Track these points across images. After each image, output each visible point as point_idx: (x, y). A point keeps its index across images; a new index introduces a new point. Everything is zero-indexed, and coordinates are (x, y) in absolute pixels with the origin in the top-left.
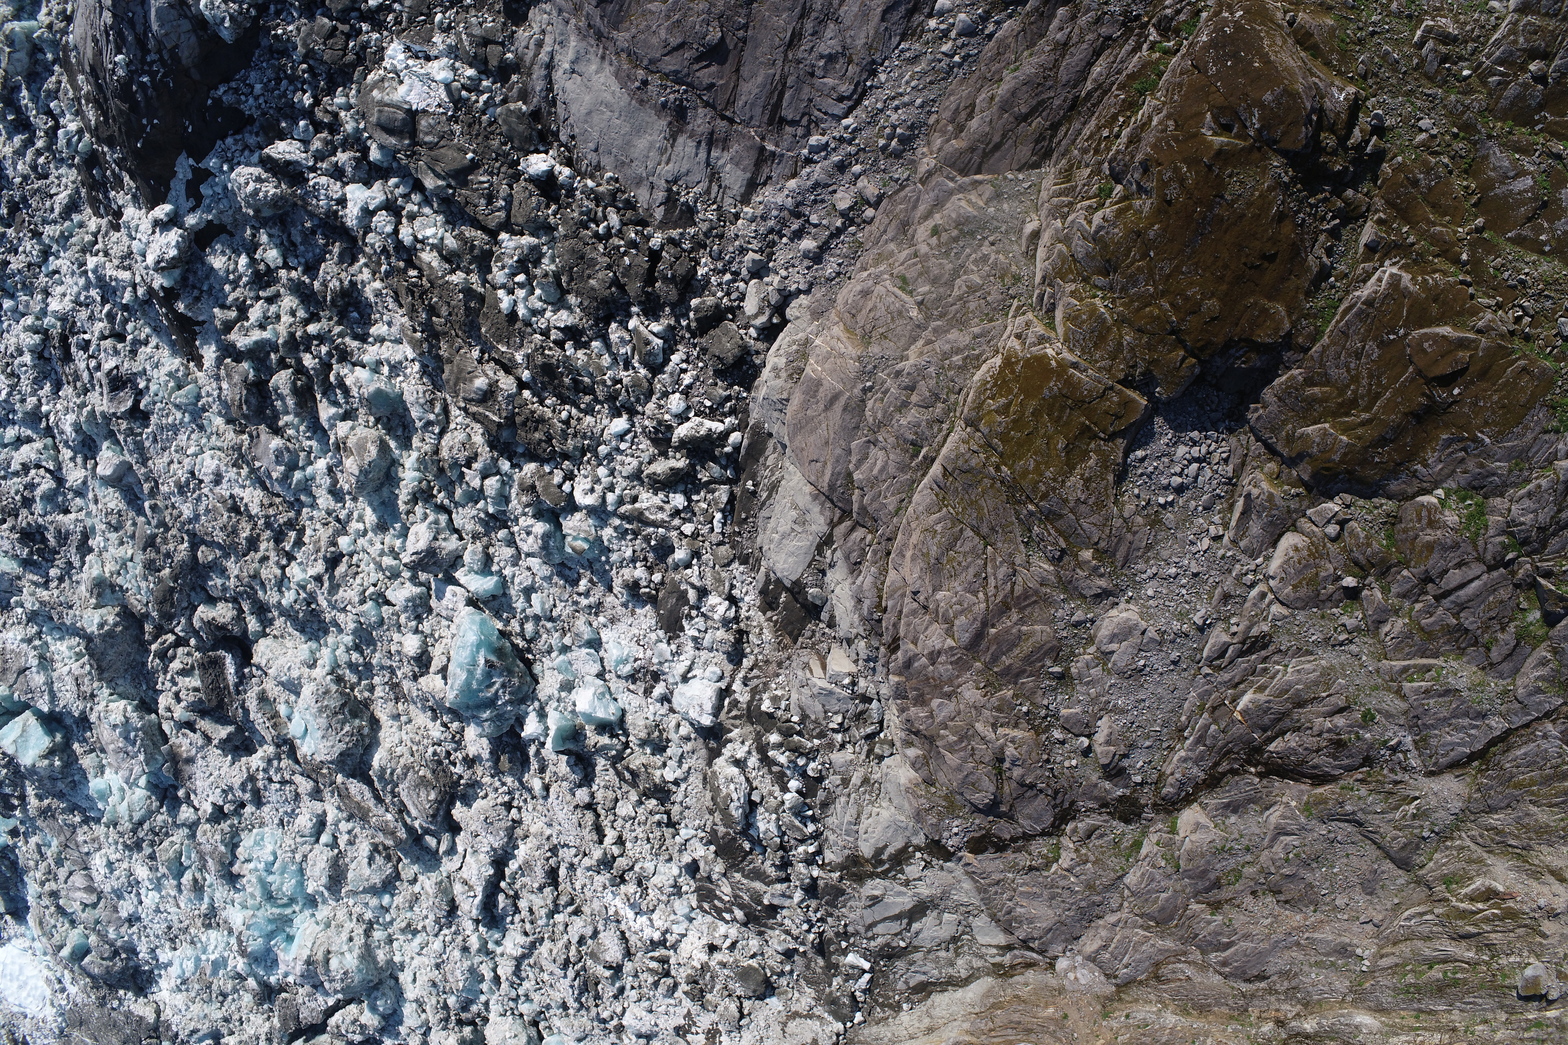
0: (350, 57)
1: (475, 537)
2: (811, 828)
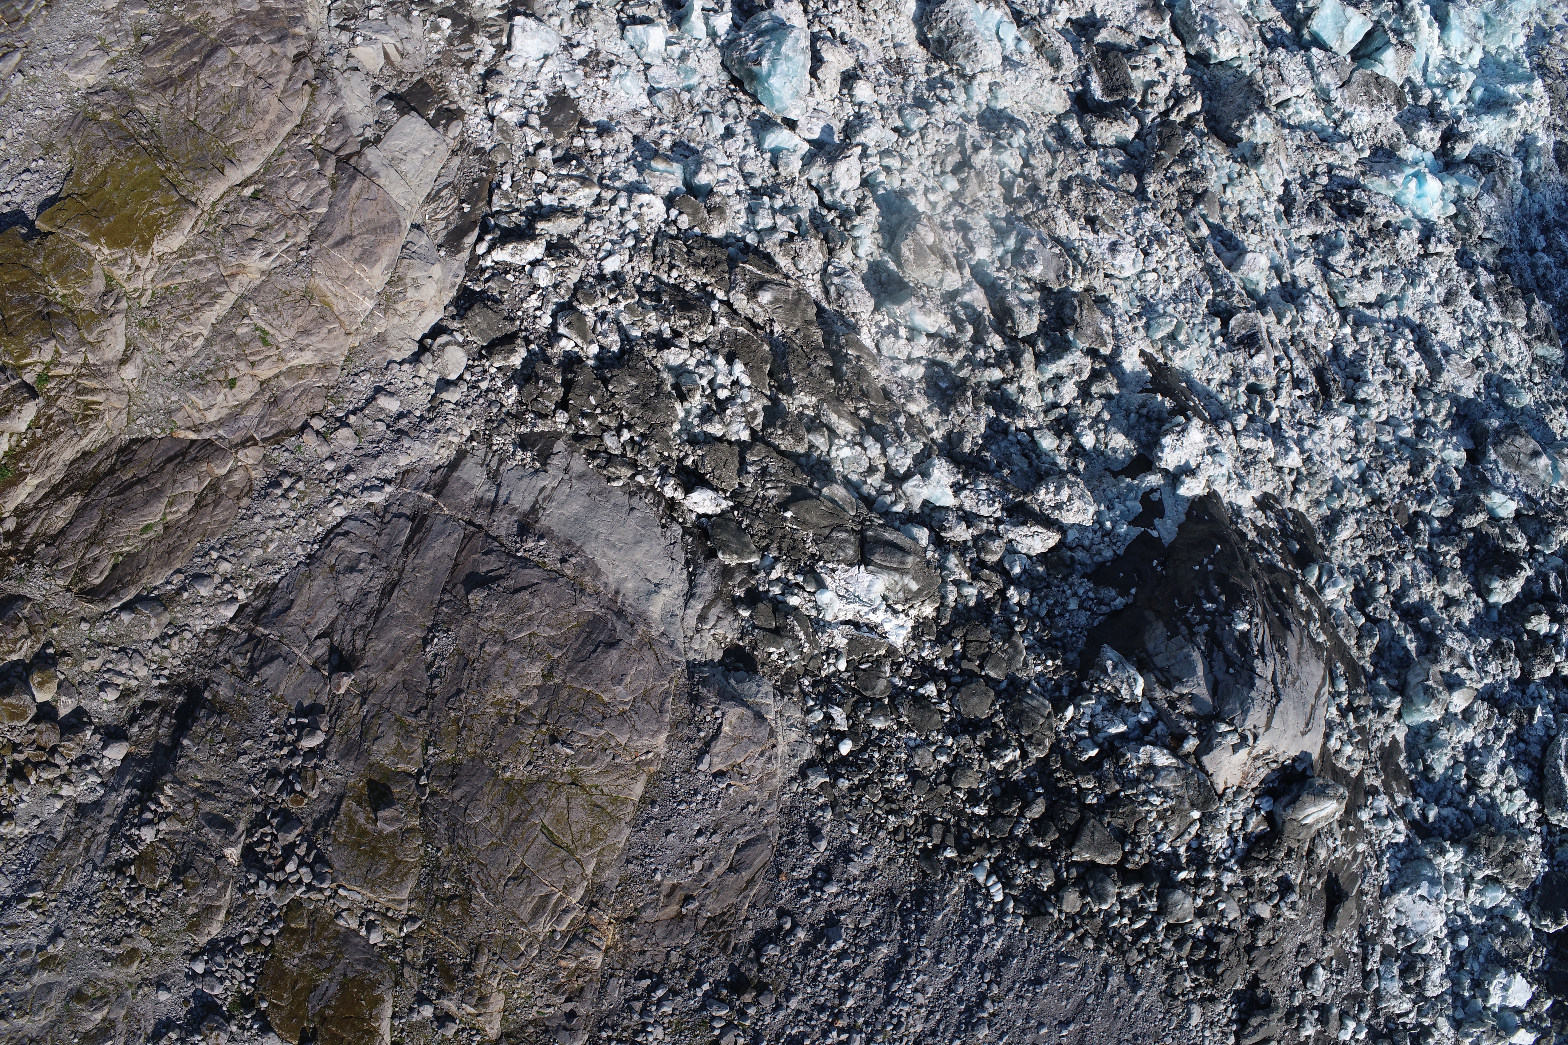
0: (958, 634)
1: (791, 182)
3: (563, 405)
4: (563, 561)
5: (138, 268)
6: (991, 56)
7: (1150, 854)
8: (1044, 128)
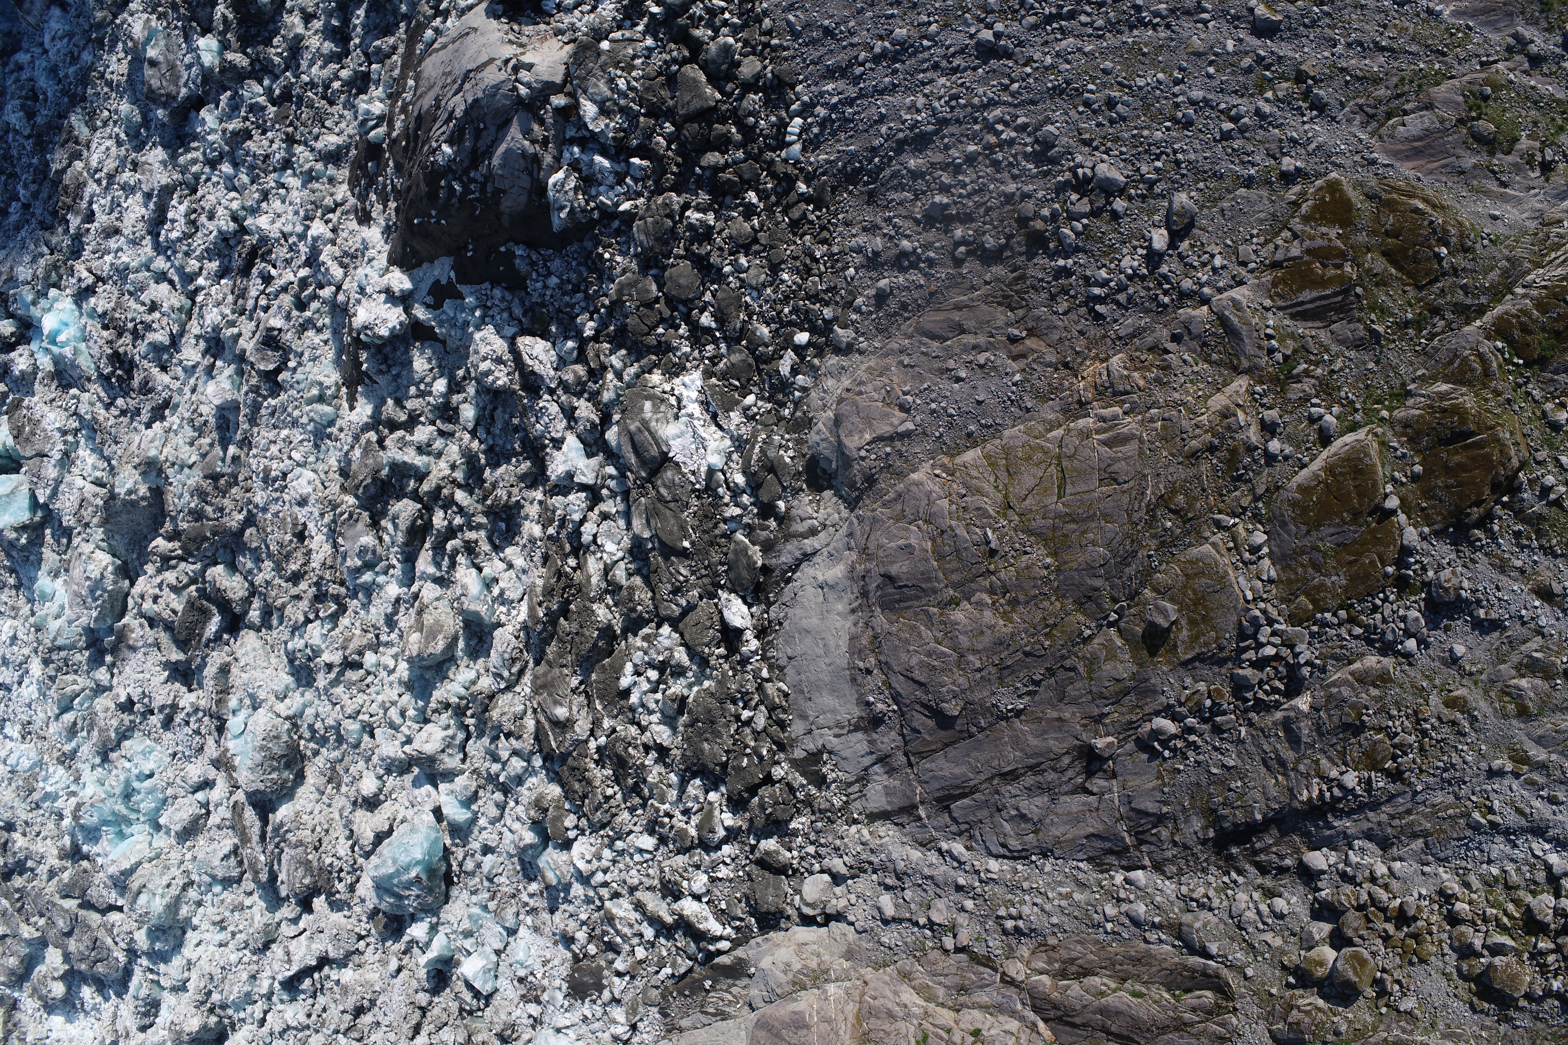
0: (651, 340)
1: (475, 773)
3: (768, 780)
4: (869, 672)
6: (262, 720)
7: (664, 47)
8: (275, 633)
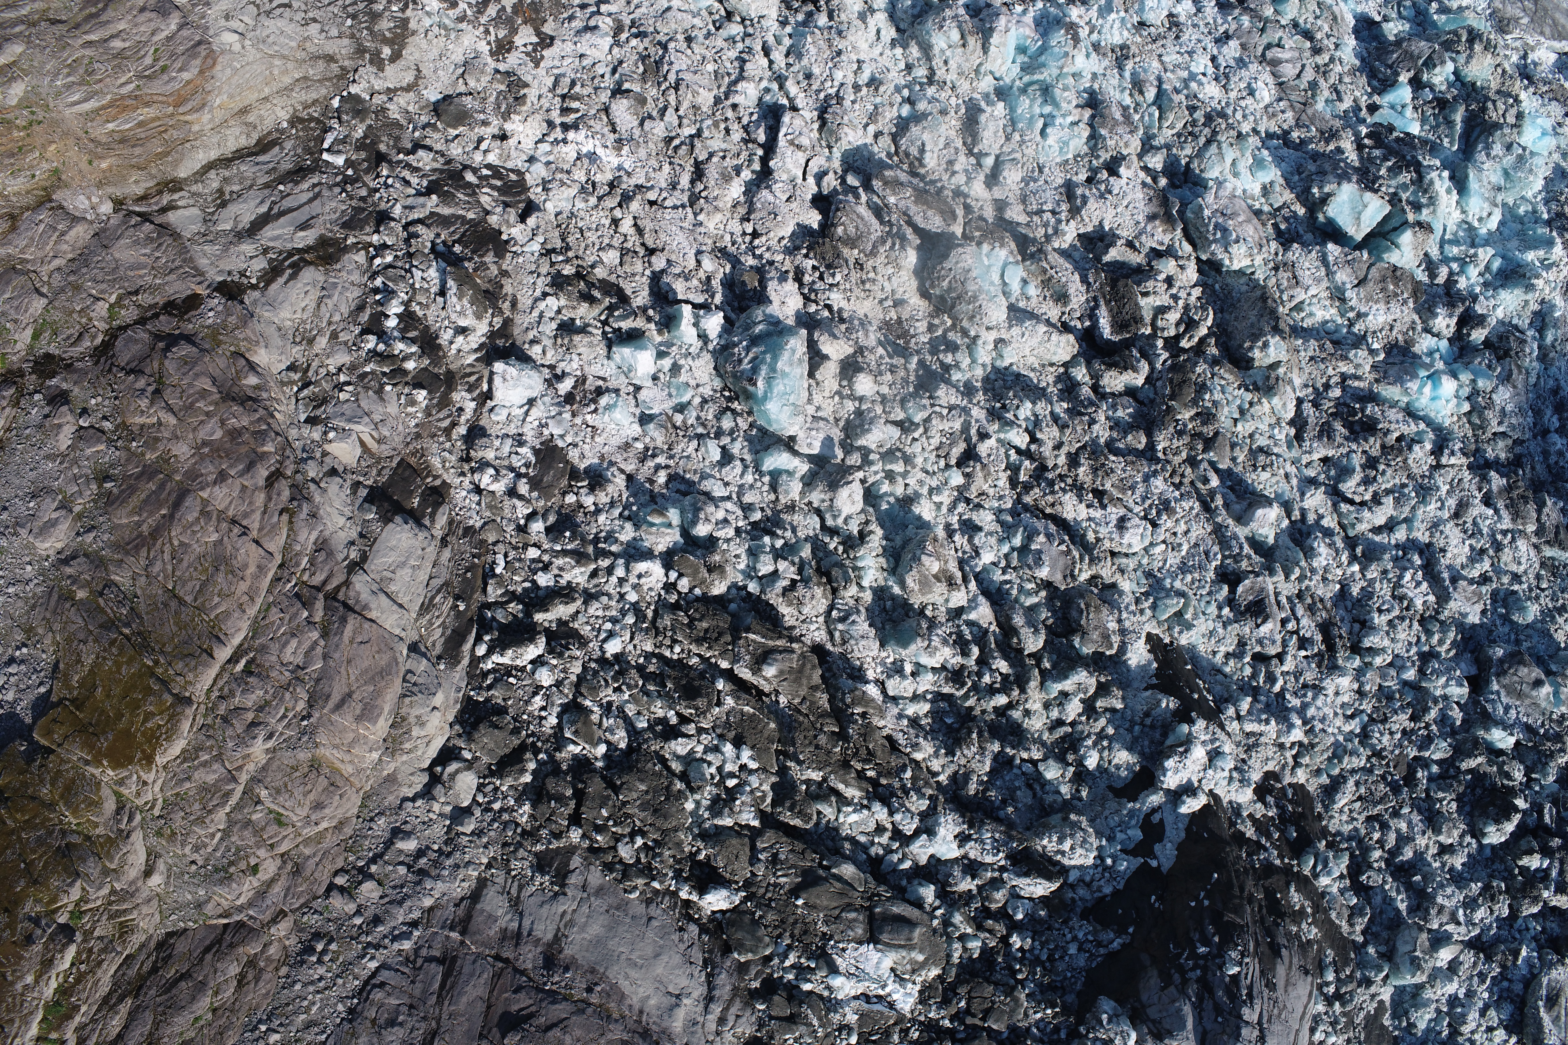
0: (962, 990)
1: (791, 508)
2: (378, 282)
3: (575, 820)
4: (589, 990)
5: (145, 783)
6: (996, 312)
8: (1051, 379)
